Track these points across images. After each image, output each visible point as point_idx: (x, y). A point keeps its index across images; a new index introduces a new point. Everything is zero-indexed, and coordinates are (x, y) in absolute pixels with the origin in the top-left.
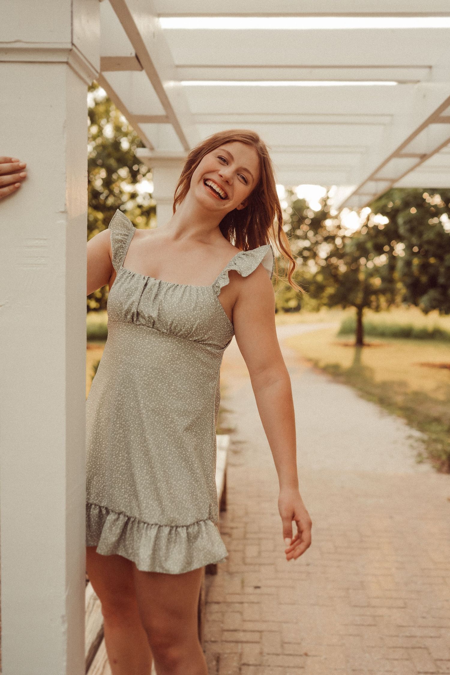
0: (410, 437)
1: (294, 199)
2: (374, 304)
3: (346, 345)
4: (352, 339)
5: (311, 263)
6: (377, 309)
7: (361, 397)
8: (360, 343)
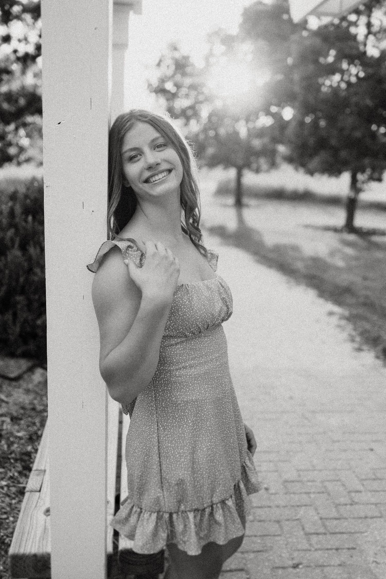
0: (331, 314)
1: (177, 55)
2: (254, 166)
3: (225, 206)
4: (231, 200)
5: (193, 122)
6: (258, 171)
7: (259, 262)
8: (239, 204)
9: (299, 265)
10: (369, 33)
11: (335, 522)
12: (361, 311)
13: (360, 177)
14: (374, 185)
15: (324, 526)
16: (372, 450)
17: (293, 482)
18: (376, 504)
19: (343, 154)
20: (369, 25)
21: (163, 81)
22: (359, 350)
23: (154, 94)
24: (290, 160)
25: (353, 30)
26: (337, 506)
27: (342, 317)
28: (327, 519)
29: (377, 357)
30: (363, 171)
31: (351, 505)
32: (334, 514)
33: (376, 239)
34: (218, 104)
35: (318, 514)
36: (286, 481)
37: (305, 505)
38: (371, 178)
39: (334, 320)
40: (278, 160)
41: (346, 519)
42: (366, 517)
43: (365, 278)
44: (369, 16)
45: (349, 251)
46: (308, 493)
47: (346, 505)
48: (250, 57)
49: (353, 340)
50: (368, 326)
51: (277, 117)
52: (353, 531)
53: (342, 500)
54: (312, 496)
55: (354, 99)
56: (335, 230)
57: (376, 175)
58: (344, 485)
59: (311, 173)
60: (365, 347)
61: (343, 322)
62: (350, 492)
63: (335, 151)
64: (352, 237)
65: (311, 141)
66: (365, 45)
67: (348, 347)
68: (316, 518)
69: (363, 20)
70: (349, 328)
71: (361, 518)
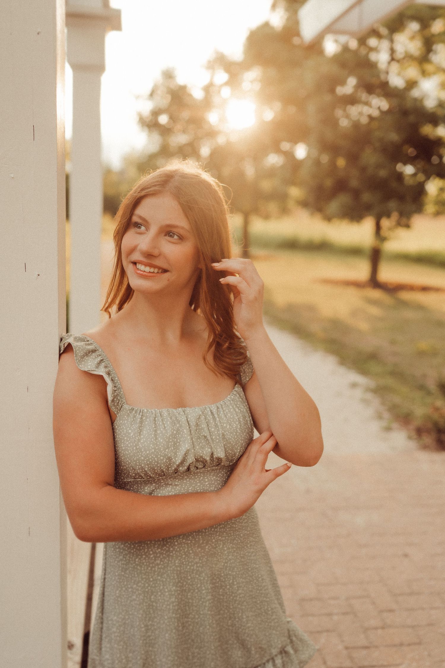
2: (263, 211)
9: (315, 328)
10: (393, 59)
11: (364, 652)
12: (390, 381)
13: (385, 223)
14: (402, 232)
15: (351, 658)
16: (406, 556)
17: (311, 600)
18: (413, 627)
19: (366, 197)
20: (392, 51)
21: (156, 113)
22: (388, 429)
23: (146, 129)
24: (304, 204)
25: (373, 57)
26: (366, 630)
27: (368, 390)
28: (354, 648)
29: (410, 438)
30: (388, 216)
31: (383, 628)
32: (362, 640)
33: (405, 296)
34: (221, 140)
35: (343, 641)
36: (303, 600)
37: (328, 631)
38: (399, 224)
39: (358, 393)
40: (291, 204)
41: (376, 647)
42: (401, 645)
43: (393, 342)
44: (392, 41)
45: (375, 311)
46: (330, 615)
47: (376, 628)
48: (257, 86)
49: (380, 417)
50: (397, 399)
51: (289, 155)
52: (385, 663)
53: (373, 623)
54: (335, 618)
55: (378, 134)
56: (357, 285)
57: (404, 220)
58: (374, 603)
59: (328, 219)
60: (395, 425)
61: (369, 396)
62: (381, 611)
63: (356, 194)
64: (376, 294)
65: (329, 183)
66: (387, 73)
67: (375, 426)
68: (340, 647)
69: (385, 45)
70: (376, 402)
71: (395, 646)
